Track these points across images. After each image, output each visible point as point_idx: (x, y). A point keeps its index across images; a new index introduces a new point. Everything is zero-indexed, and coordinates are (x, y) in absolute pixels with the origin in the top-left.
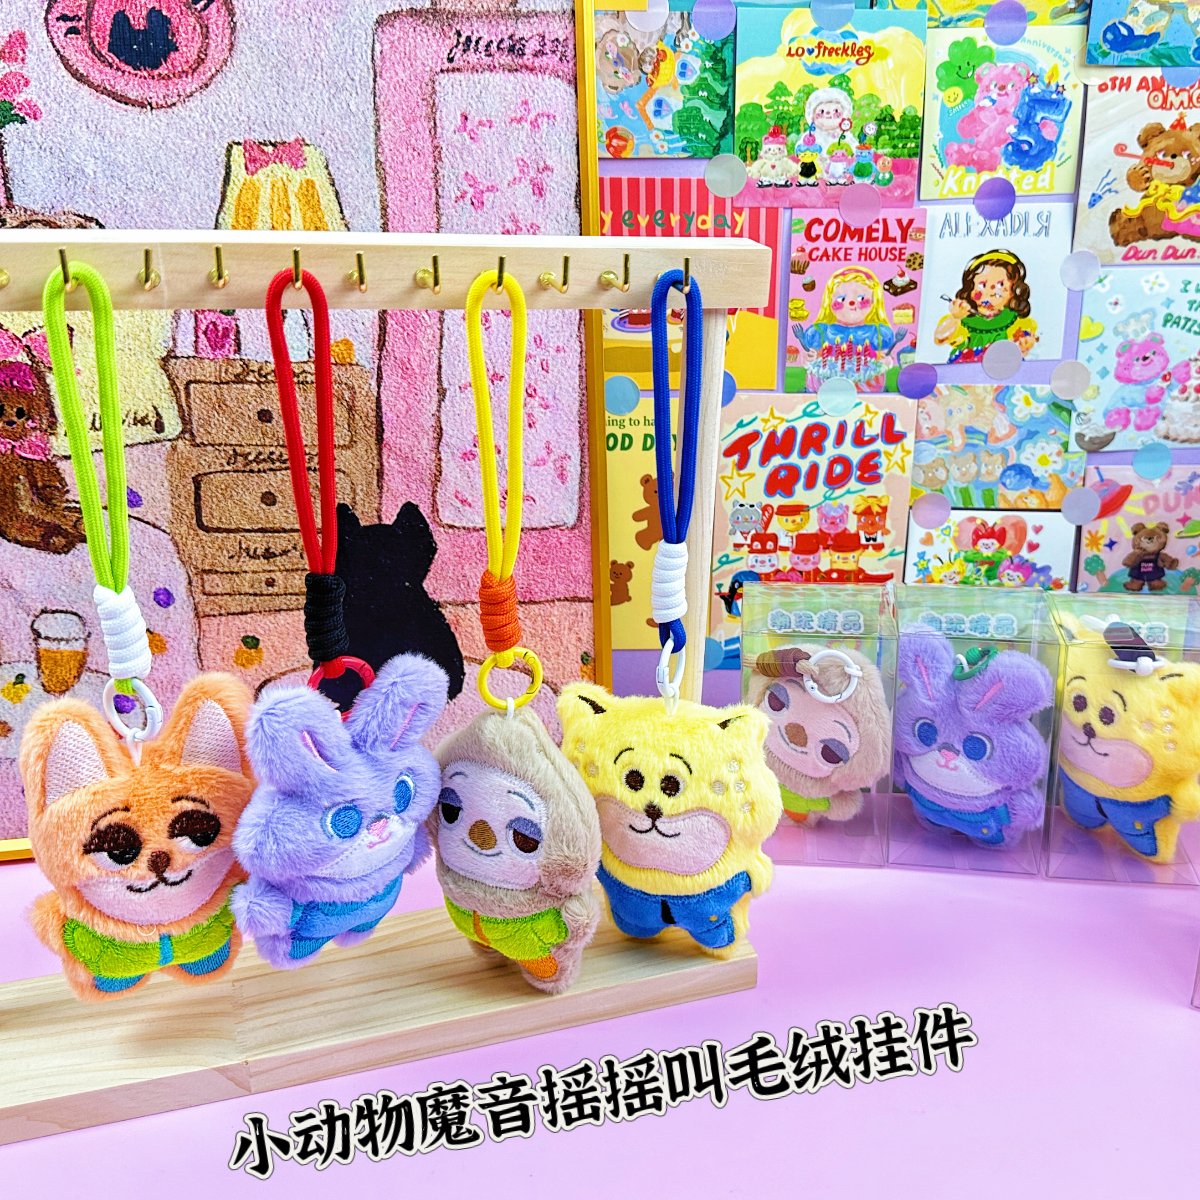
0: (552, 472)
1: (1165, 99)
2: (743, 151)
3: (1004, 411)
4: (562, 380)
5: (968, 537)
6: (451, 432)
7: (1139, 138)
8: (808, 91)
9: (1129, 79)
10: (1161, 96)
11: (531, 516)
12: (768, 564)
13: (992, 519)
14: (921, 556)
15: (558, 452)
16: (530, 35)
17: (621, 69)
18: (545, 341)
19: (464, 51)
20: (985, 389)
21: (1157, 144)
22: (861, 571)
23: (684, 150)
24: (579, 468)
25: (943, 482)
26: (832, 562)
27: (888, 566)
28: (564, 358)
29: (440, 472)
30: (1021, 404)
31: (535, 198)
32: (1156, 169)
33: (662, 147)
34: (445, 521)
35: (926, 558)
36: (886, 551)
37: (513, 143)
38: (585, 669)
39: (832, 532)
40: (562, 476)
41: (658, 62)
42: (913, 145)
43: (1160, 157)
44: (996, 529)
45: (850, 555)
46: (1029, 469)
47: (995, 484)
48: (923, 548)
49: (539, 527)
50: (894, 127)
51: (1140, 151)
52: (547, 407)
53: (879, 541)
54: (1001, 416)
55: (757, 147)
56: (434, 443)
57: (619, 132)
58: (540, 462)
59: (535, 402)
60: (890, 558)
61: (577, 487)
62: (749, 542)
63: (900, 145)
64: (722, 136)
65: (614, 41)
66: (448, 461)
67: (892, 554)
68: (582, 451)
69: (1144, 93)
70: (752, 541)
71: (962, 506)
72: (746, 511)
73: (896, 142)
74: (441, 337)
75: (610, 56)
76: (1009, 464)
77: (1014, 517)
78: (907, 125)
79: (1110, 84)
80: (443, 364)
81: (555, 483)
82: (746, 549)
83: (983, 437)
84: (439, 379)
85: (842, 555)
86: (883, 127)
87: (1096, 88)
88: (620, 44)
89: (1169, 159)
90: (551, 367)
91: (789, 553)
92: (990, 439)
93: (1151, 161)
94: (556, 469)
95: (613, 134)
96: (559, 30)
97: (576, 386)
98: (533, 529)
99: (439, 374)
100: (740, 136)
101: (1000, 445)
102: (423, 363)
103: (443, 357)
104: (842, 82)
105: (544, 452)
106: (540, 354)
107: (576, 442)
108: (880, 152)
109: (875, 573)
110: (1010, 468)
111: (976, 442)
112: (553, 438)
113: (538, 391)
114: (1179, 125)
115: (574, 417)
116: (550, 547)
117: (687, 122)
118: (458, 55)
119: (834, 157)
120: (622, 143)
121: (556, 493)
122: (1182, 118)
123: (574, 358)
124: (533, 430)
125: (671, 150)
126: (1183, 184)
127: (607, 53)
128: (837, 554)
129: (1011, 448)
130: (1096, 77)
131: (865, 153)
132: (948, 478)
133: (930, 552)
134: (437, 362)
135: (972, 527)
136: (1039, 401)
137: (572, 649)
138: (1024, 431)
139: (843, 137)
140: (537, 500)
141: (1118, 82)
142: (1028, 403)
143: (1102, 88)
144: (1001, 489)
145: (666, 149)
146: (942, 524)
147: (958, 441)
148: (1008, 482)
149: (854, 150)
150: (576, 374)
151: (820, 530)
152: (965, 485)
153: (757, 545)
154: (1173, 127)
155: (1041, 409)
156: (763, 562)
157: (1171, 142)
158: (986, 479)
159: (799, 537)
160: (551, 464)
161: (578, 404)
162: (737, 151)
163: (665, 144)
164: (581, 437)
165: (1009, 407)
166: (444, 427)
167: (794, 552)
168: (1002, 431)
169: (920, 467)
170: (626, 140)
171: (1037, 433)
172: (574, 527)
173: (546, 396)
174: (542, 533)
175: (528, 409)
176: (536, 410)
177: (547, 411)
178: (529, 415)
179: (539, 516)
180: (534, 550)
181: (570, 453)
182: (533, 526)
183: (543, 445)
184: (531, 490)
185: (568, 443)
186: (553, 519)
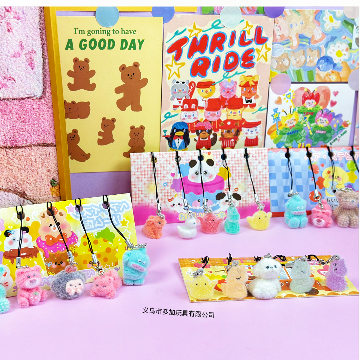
0: (25, 61)
3: (319, 25)
5: (300, 99)
11: (13, 91)
12: (192, 117)
13: (313, 88)
14: (276, 110)
15: (27, 49)
20: (309, 12)
22: (243, 120)
24: (42, 59)
25: (287, 67)
26: (228, 115)
27: (257, 117)
30: (328, 21)
35: (278, 112)
36: (257, 108)
38: (53, 190)
39: (228, 97)
40: (31, 64)
44: (315, 94)
45: (237, 111)
46: (331, 58)
47: (314, 68)
48: (276, 106)
49: (19, 97)
52: (19, 19)
53: (253, 102)
54: (317, 27)
58: (16, 55)
59: (11, 15)
60: (259, 112)
61: (41, 72)
62: (181, 104)
67: (260, 110)
68: (43, 48)
70: (184, 103)
71: (297, 81)
72: (180, 86)
76: (321, 56)
77: (324, 87)
81: (27, 69)
82: (180, 108)
83: (308, 41)
85: (233, 111)
91: (204, 110)
92: (312, 41)
94: (27, 60)
98: (15, 99)
101: (317, 45)
105: (19, 48)
107: (39, 42)
109: (251, 121)
110: (322, 58)
111: (304, 43)
112: (24, 39)
113: (12, 8)
115: (37, 25)
116: (26, 111)
121: (28, 76)
124: (11, 34)
128: (231, 111)
129: (322, 47)
132: (289, 65)
133: (280, 108)
135: (302, 93)
136: (337, 19)
137: (45, 177)
138: (329, 37)
140: (16, 79)
142: (332, 21)
144: (317, 71)
146: (286, 92)
147: (295, 42)
148: (321, 67)
151: (221, 96)
152: (298, 69)
153: (186, 106)
155: (338, 24)
156: (189, 116)
158: (309, 65)
159: (210, 100)
160: (23, 56)
161: (38, 17)
165: (322, 23)
167: (208, 109)
168: (318, 37)
169: (275, 58)
171: (336, 38)
172: (41, 98)
173: (18, 11)
174: (21, 101)
175: (6, 20)
176: (12, 20)
177: (19, 21)
178: (8, 24)
179: (18, 91)
180: (17, 113)
181: (35, 50)
182: (16, 98)
183: (18, 43)
184: (12, 73)
185: (34, 42)
186: (28, 93)
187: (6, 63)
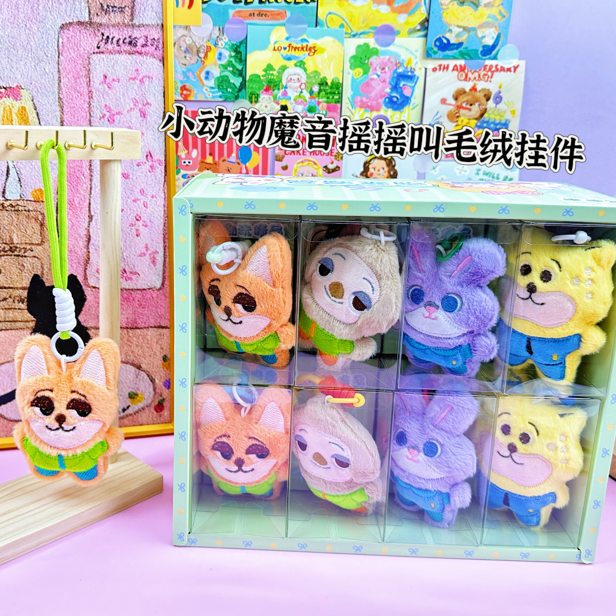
0: (149, 260)
1: (466, 76)
2: (251, 98)
4: (155, 212)
6: (95, 238)
7: (453, 95)
8: (284, 68)
9: (448, 65)
10: (464, 75)
11: (137, 283)
15: (152, 250)
16: (140, 36)
17: (188, 55)
18: (146, 192)
19: (106, 43)
21: (463, 99)
23: (220, 97)
24: (163, 258)
28: (156, 201)
29: (89, 259)
31: (141, 119)
32: (462, 111)
33: (209, 95)
34: (91, 284)
37: (130, 91)
38: (164, 364)
40: (154, 262)
41: (207, 52)
42: (337, 97)
43: (464, 105)
49: (141, 288)
50: (327, 88)
51: (453, 102)
52: (146, 226)
55: (258, 96)
56: (86, 243)
57: (187, 87)
58: (142, 255)
59: (140, 223)
61: (162, 268)
63: (331, 97)
64: (240, 90)
65: (184, 41)
66: (93, 253)
68: (165, 249)
69: (456, 73)
73: (329, 95)
74: (91, 189)
75: (182, 48)
78: (334, 86)
79: (438, 68)
80: (92, 203)
81: (150, 266)
84: (89, 210)
86: (322, 88)
87: (431, 70)
88: (188, 42)
89: (468, 106)
90: (149, 206)
93: (459, 107)
94: (151, 259)
95: (184, 88)
96: (155, 34)
97: (162, 216)
98: (138, 290)
99: (89, 207)
100: (249, 90)
102: (81, 202)
103: (92, 199)
104: (301, 64)
105: (145, 249)
106: (143, 199)
107: (162, 245)
108: (320, 100)
112: (149, 242)
113: (142, 218)
114: (474, 89)
115: (161, 232)
116: (147, 299)
117: (222, 83)
118: (103, 45)
119: (297, 103)
120: (188, 93)
121: (151, 271)
122: (475, 86)
123: (161, 201)
124: (139, 238)
125: (213, 97)
126: (476, 119)
127: (181, 47)
130: (431, 64)
131: (313, 100)
134: (88, 201)
137: (158, 353)
139: (302, 92)
140: (140, 274)
141: (442, 67)
143: (434, 70)
145: (211, 96)
149: (307, 99)
150: (162, 209)
154: (471, 90)
157: (470, 97)
160: (148, 256)
161: (162, 225)
162: (248, 98)
163: (211, 94)
164: (164, 242)
166: (91, 235)
170: (190, 91)
172: (160, 289)
173: (146, 220)
174: (143, 291)
175: (136, 227)
176: (141, 227)
177: (147, 228)
178: (137, 230)
179: (141, 283)
180: (138, 301)
181: (158, 250)
182: (138, 288)
183: (144, 246)
184: (137, 269)
185: (157, 245)
186: (149, 284)
187: (133, 261)
